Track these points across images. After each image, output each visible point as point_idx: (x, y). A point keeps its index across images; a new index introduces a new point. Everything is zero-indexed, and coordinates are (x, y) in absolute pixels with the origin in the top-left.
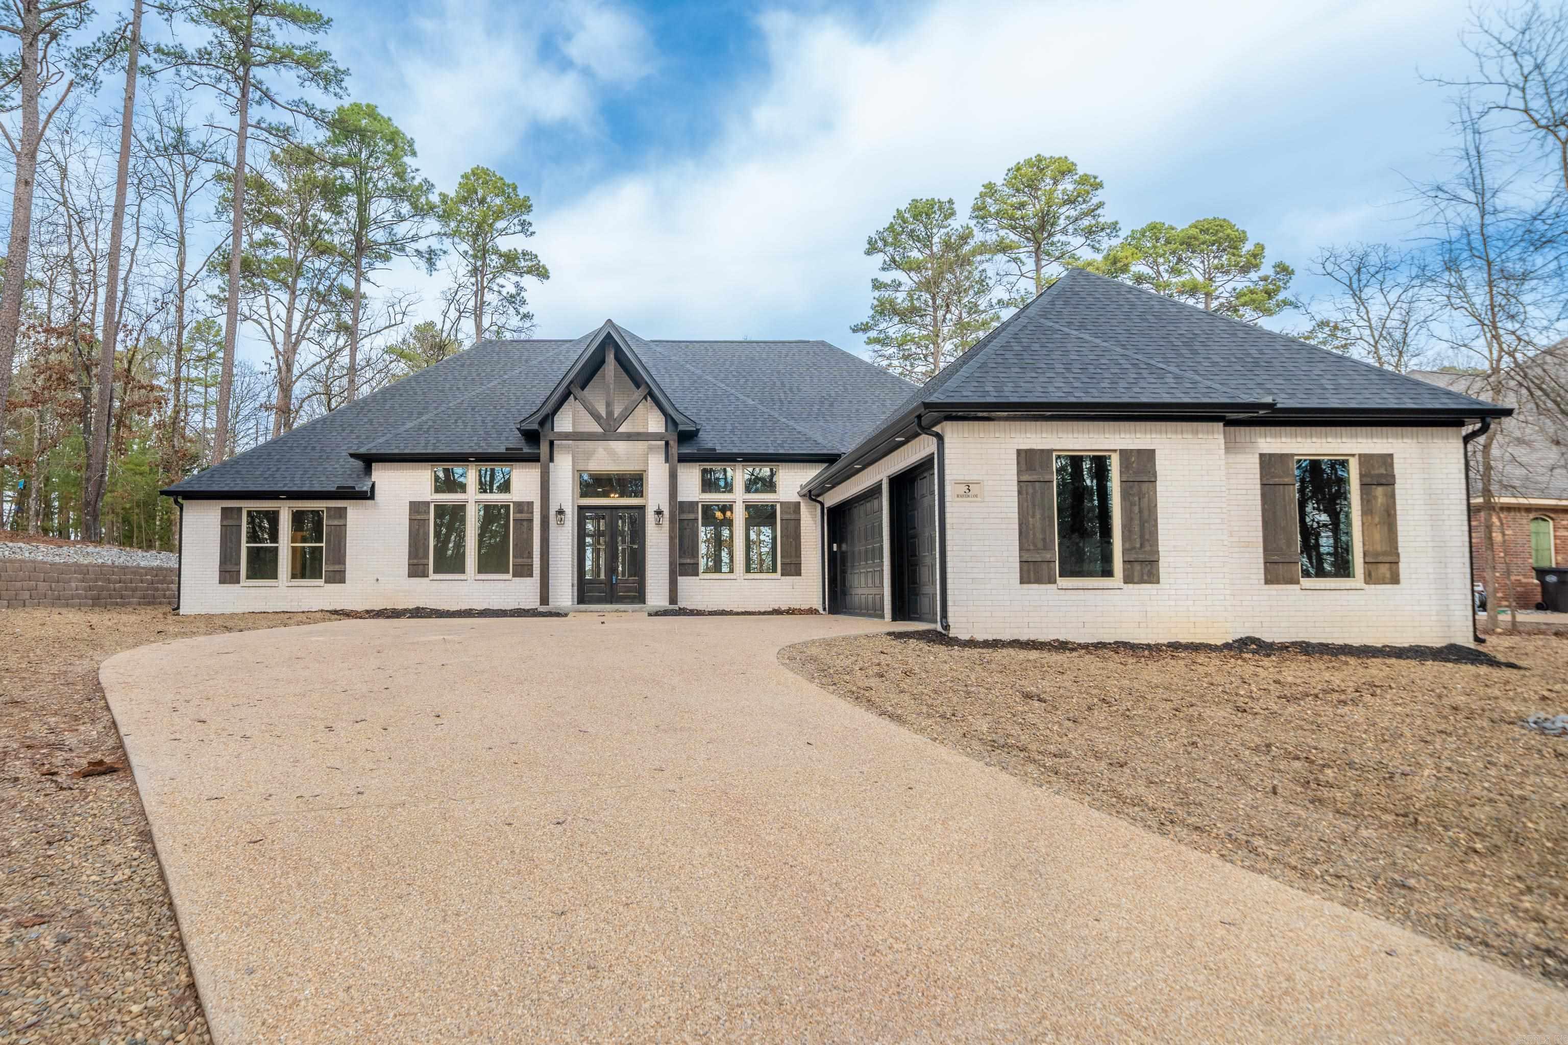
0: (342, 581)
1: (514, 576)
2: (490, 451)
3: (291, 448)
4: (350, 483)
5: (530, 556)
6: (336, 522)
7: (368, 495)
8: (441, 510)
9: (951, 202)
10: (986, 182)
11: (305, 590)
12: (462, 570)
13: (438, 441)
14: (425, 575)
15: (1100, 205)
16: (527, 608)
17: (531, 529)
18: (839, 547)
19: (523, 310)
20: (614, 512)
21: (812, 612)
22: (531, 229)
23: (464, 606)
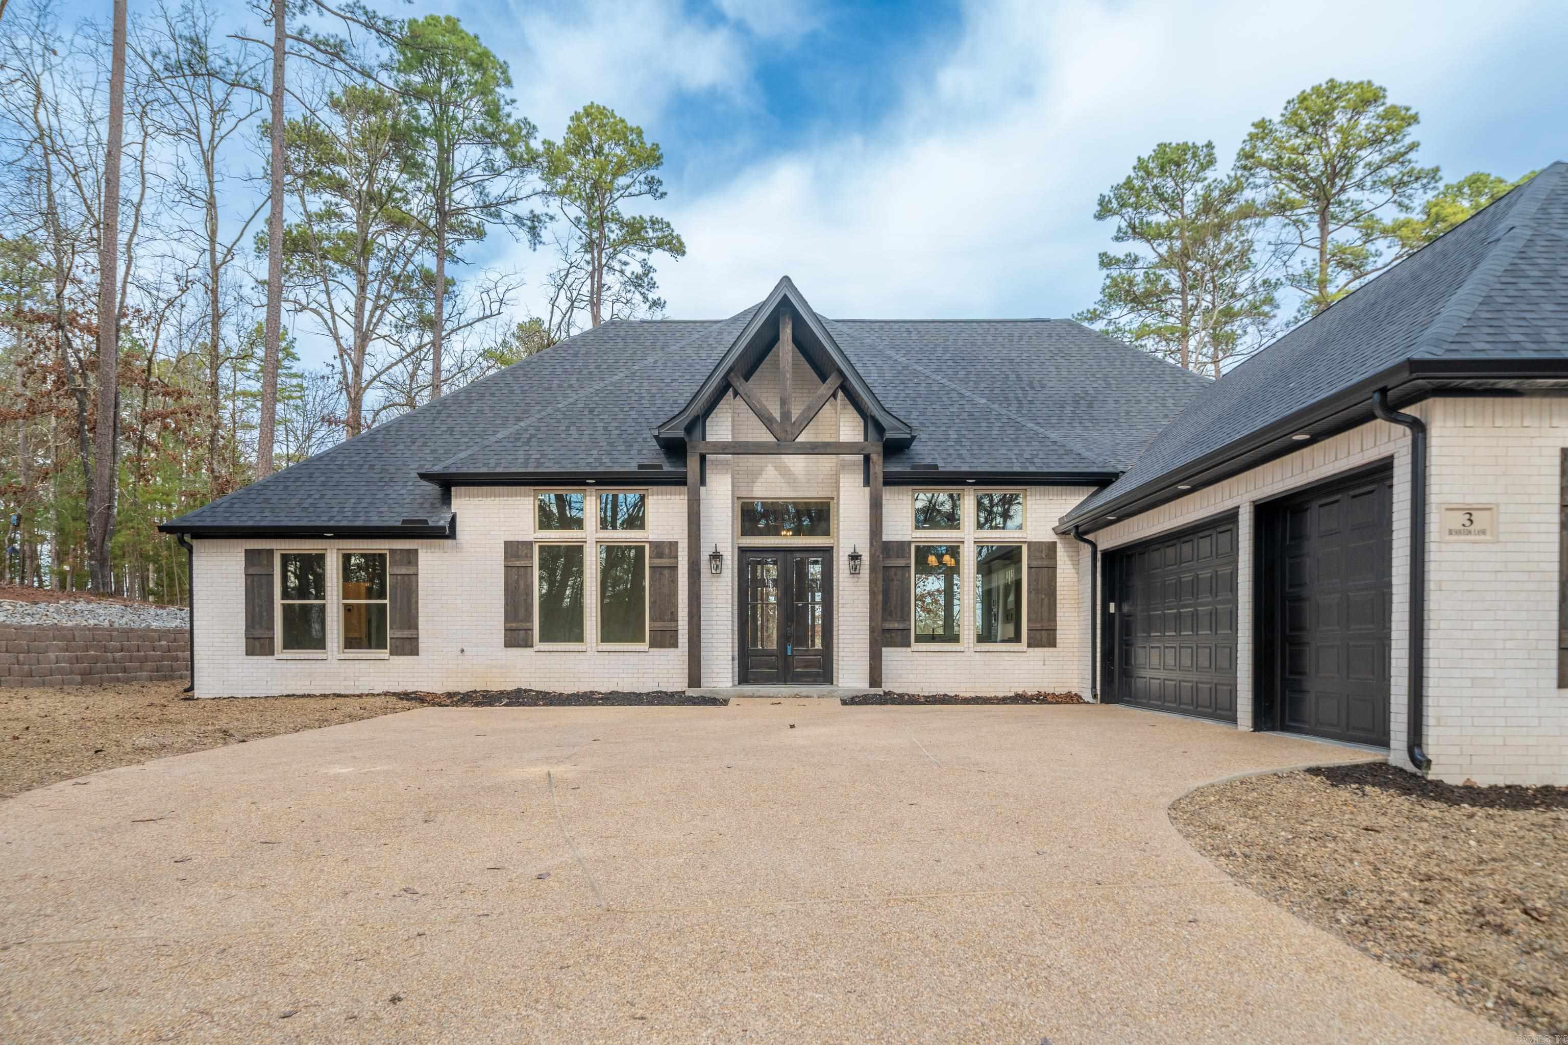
0: (414, 652)
1: (652, 645)
2: (616, 469)
4: (422, 516)
5: (674, 618)
6: (403, 571)
7: (447, 533)
8: (550, 554)
9: (1209, 145)
10: (1257, 119)
11: (364, 665)
12: (580, 638)
13: (543, 456)
14: (528, 644)
15: (1413, 147)
16: (670, 690)
17: (674, 581)
18: (1119, 607)
19: (652, 296)
20: (789, 555)
21: (1072, 699)
22: (661, 189)
23: (583, 688)
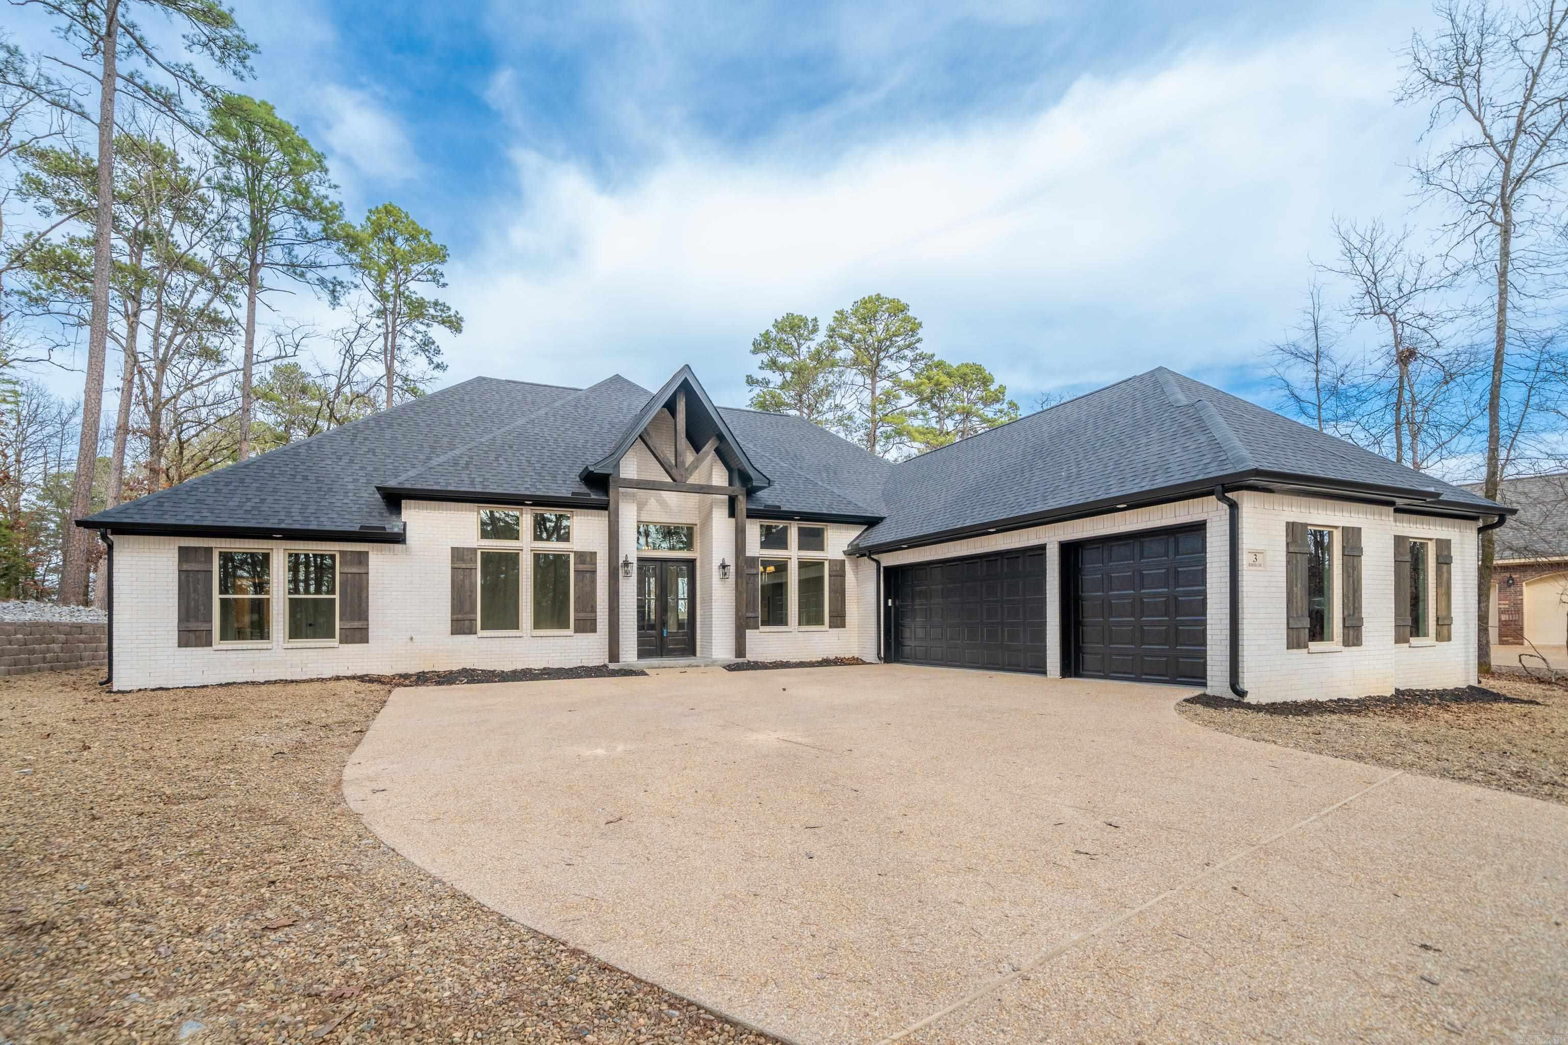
0: (365, 640)
1: (576, 631)
2: (551, 494)
3: (273, 476)
4: (375, 523)
5: (593, 610)
6: (354, 570)
7: (398, 539)
8: (489, 558)
9: (815, 320)
11: (311, 653)
12: (516, 626)
13: (486, 480)
14: (472, 631)
15: (921, 340)
16: (590, 665)
17: (593, 581)
18: (894, 603)
19: (436, 360)
20: (664, 564)
21: (856, 661)
22: (442, 281)
23: (520, 666)
